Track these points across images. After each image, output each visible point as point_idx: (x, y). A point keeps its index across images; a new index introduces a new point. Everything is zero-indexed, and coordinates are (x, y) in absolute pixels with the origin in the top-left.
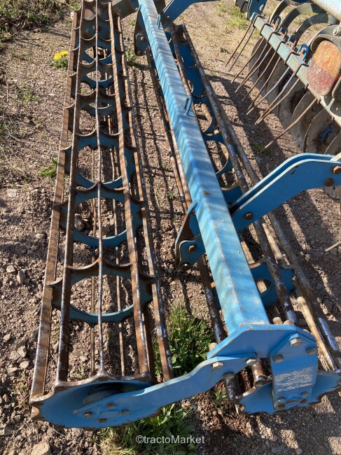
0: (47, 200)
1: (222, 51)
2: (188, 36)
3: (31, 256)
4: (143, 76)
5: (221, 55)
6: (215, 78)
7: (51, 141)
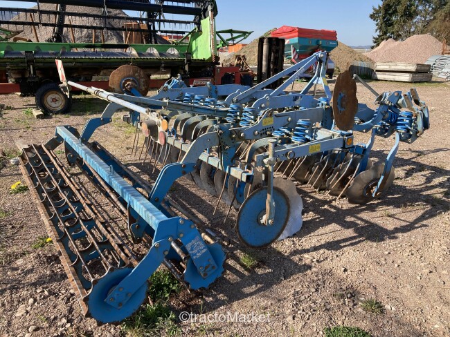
0: (45, 257)
1: (127, 149)
2: (100, 146)
3: (49, 282)
4: (79, 179)
5: (128, 152)
6: (128, 165)
7: (32, 231)
